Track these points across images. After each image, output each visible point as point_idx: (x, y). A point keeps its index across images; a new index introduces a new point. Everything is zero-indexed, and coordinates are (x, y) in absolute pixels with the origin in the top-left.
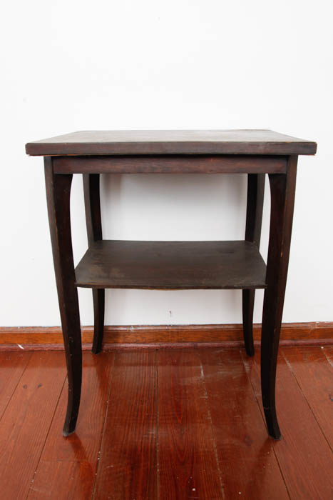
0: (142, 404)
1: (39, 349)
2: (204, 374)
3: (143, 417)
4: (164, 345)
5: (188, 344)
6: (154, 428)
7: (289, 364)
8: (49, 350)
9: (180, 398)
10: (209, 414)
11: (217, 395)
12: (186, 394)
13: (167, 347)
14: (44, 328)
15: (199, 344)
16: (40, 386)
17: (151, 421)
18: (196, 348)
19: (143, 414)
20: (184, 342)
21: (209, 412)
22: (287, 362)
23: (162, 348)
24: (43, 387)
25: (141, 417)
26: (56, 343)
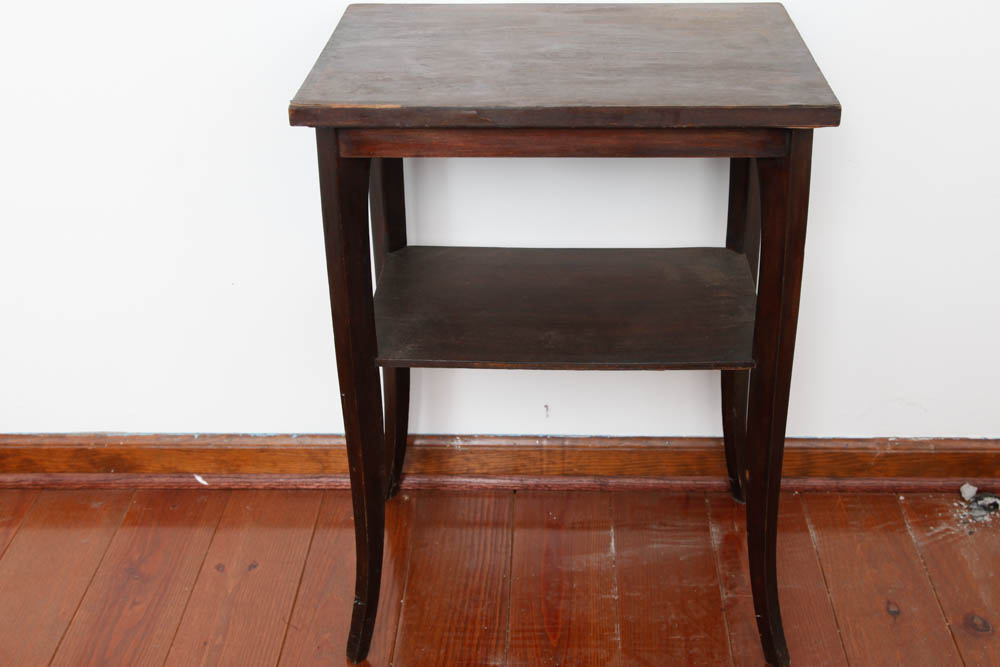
0: (477, 607)
1: (243, 486)
2: (618, 547)
3: (477, 635)
4: (531, 481)
5: (585, 481)
6: (499, 654)
7: (813, 534)
8: (265, 489)
9: (560, 598)
10: (617, 631)
11: (637, 594)
12: (571, 590)
13: (537, 486)
14: (255, 437)
15: (612, 482)
16: (253, 566)
17: (494, 642)
18: (604, 491)
19: (478, 627)
20: (577, 475)
21: (617, 626)
22: (811, 528)
23: (526, 488)
24: (258, 568)
25: (473, 631)
26: (282, 472)
